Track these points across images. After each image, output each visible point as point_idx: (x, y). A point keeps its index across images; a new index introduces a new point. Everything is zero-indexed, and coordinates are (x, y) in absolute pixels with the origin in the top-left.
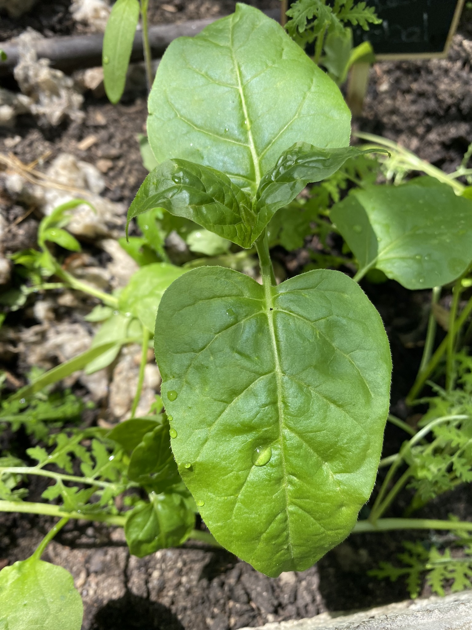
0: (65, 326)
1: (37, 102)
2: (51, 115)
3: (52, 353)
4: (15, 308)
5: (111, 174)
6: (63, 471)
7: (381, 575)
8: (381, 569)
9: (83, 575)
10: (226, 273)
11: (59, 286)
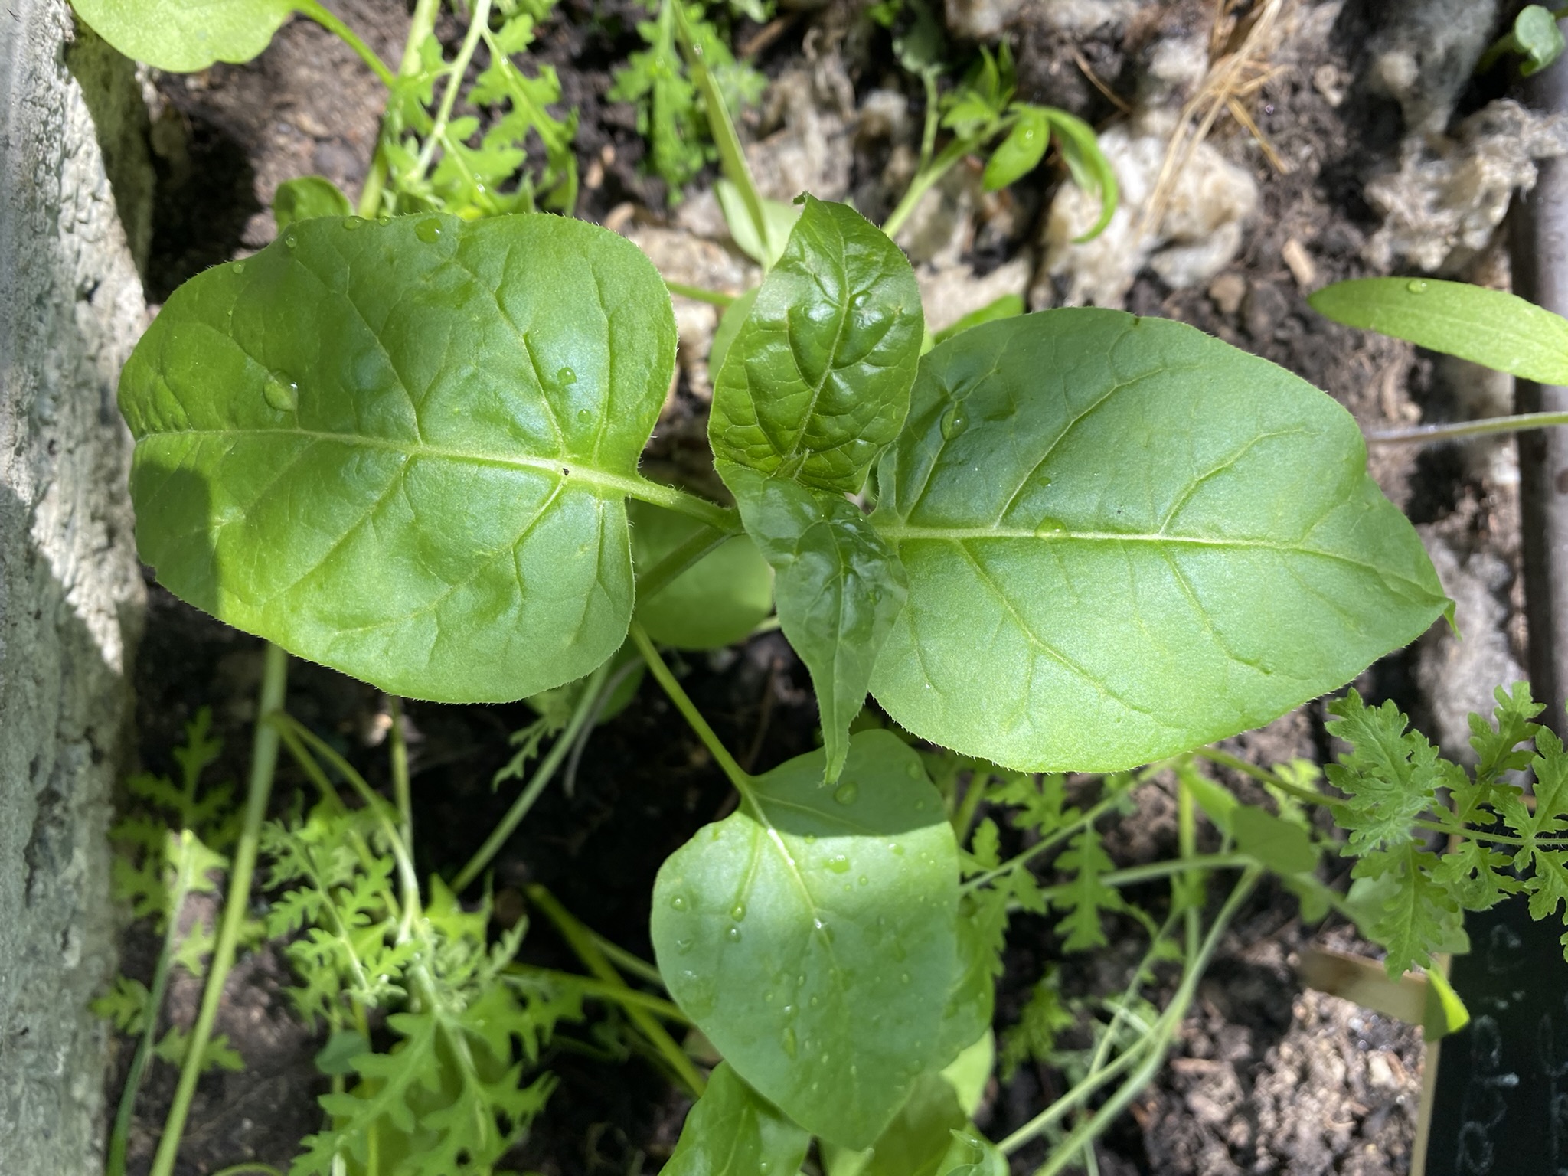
0: (844, 155)
1: (1431, 154)
2: (1391, 185)
3: (792, 122)
4: (898, 46)
5: (1205, 308)
6: (467, 80)
7: (197, 731)
8: (209, 737)
9: (320, 130)
10: (659, 388)
11: (928, 146)
